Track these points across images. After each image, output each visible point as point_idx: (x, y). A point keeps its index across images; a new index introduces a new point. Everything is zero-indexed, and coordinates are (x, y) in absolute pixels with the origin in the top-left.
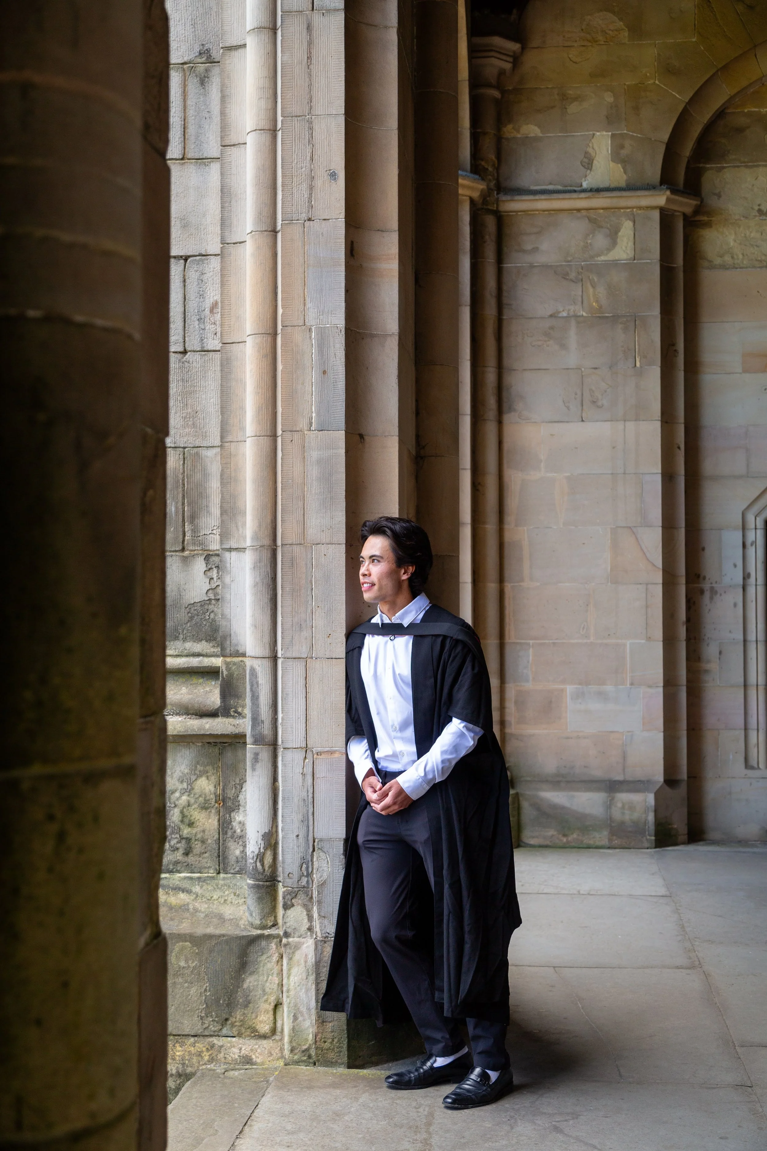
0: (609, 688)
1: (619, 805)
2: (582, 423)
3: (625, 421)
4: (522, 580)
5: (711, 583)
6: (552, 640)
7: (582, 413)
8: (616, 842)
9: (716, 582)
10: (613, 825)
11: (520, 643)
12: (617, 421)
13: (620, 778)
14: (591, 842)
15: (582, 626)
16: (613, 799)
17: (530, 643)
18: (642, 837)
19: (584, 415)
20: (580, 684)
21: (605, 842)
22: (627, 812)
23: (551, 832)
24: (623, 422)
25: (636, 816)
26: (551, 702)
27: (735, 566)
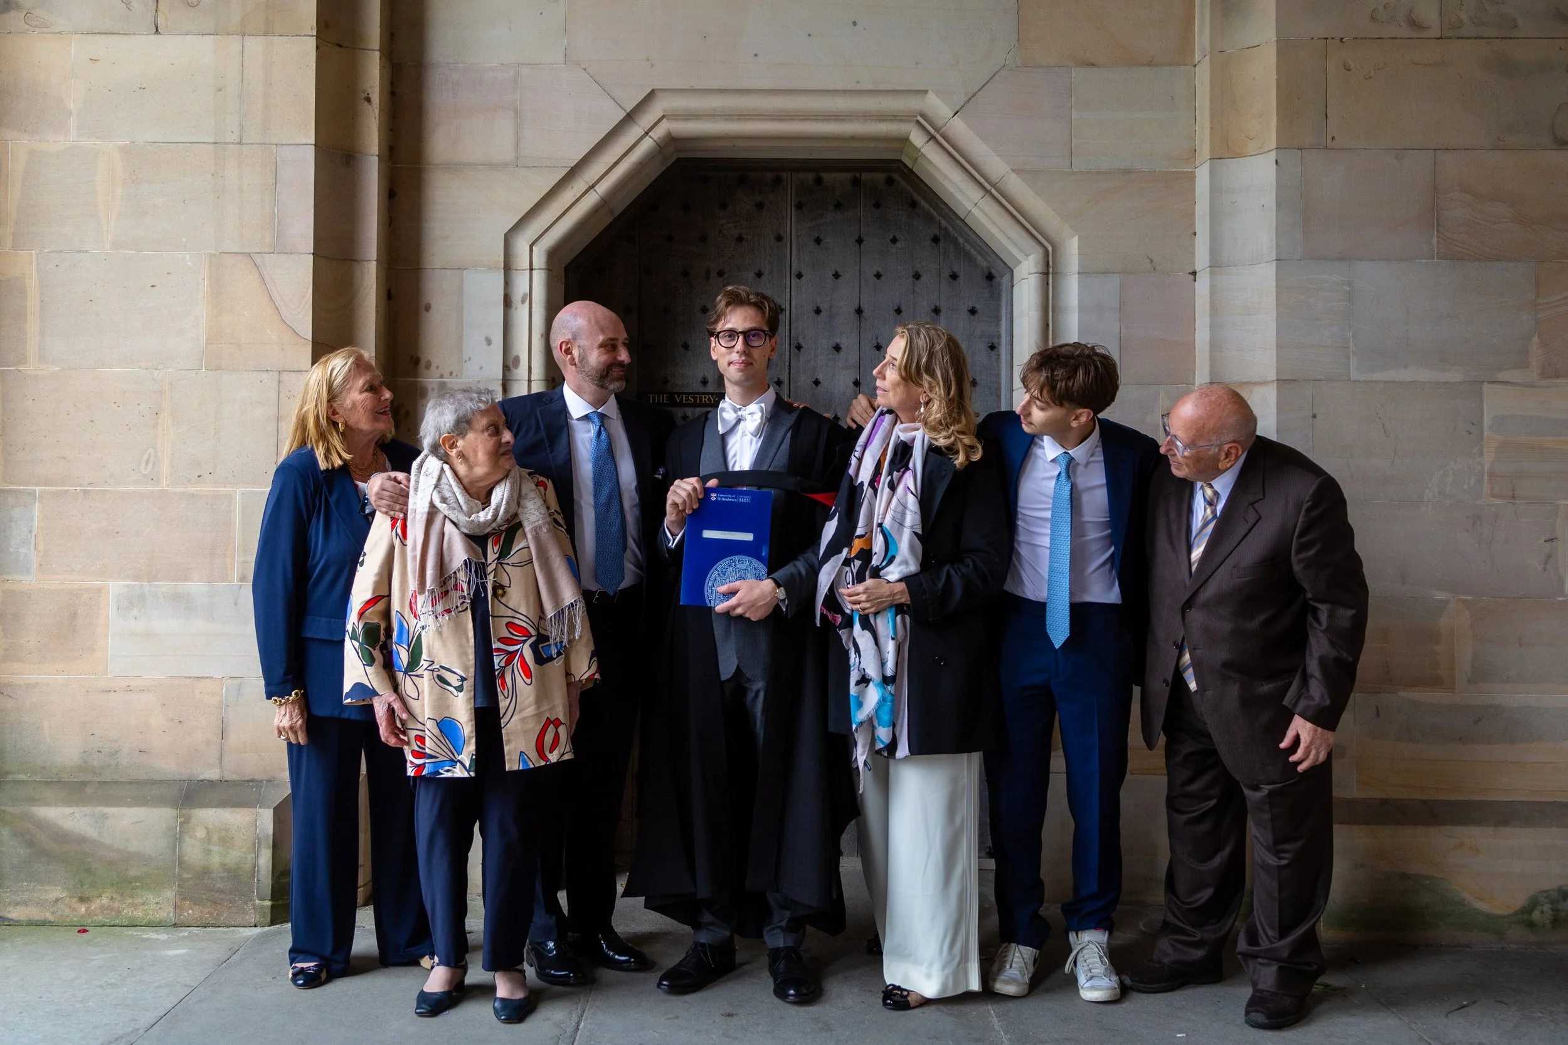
0: (196, 587)
1: (201, 833)
2: (154, 38)
3: (244, 35)
4: (23, 360)
5: (442, 376)
6: (81, 486)
7: (156, 17)
8: (191, 912)
9: (451, 373)
10: (186, 876)
11: (16, 491)
12: (228, 34)
13: (213, 774)
14: (139, 913)
15: (146, 457)
16: (187, 820)
17: (35, 491)
18: (246, 903)
19: (161, 21)
20: (137, 578)
21: (167, 913)
22: (215, 848)
23: (56, 892)
24: (239, 38)
25: (234, 856)
26: (74, 615)
27: (489, 342)
